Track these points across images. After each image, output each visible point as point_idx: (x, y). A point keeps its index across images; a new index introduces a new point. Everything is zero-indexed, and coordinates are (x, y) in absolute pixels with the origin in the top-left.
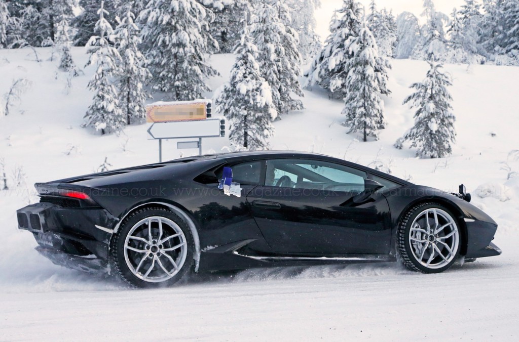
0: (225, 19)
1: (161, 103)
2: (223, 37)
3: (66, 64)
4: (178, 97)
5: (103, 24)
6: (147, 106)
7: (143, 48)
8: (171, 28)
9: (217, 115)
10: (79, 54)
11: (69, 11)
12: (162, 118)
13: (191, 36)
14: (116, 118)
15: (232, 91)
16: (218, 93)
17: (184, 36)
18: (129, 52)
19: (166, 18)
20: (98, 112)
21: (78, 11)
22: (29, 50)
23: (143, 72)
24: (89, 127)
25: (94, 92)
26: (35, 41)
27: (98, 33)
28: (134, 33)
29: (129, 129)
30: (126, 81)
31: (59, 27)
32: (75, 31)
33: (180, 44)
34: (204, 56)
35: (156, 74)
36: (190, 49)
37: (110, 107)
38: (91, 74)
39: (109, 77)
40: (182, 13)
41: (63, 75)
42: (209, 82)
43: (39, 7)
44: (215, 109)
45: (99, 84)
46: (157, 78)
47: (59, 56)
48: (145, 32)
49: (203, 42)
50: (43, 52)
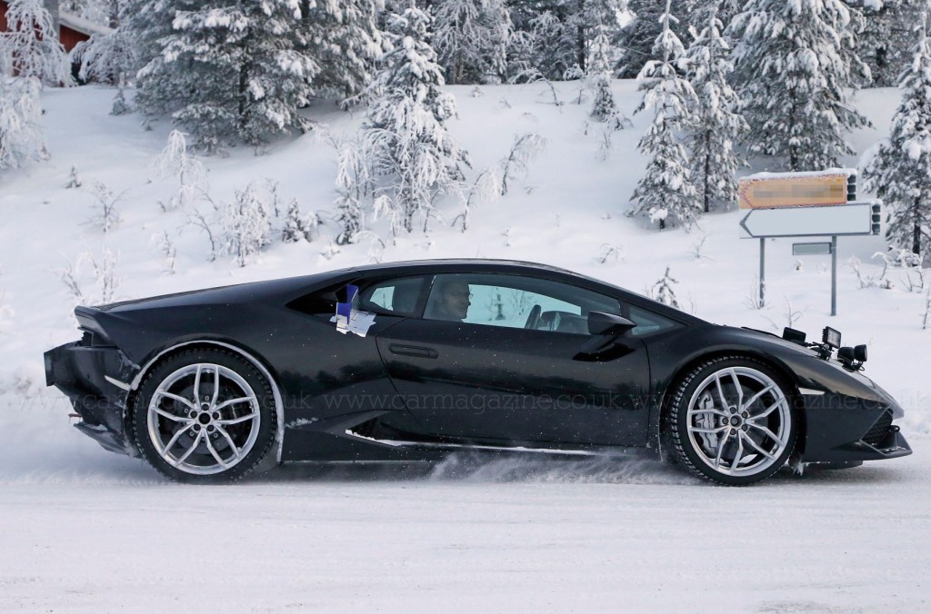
0: (885, 25)
1: (765, 175)
2: (880, 58)
3: (602, 109)
4: (795, 164)
5: (669, 39)
6: (742, 179)
7: (735, 79)
8: (786, 44)
9: (866, 196)
10: (624, 92)
11: (611, 19)
12: (766, 201)
13: (821, 57)
14: (686, 201)
15: (894, 154)
16: (868, 158)
17: (810, 58)
18: (711, 87)
19: (778, 27)
20: (655, 189)
21: (625, 19)
22: (544, 85)
23: (734, 121)
24: (638, 215)
25: (649, 157)
26: (553, 71)
27: (660, 55)
28: (721, 54)
29: (707, 221)
30: (705, 136)
31: (593, 47)
32: (619, 53)
33: (802, 73)
34: (844, 92)
35: (756, 125)
36: (819, 81)
37: (676, 182)
38: (644, 125)
39: (675, 131)
40: (806, 17)
41: (597, 127)
42: (851, 137)
43: (561, 13)
44: (863, 185)
45: (658, 143)
46: (758, 133)
47: (592, 96)
48: (741, 52)
49: (842, 67)
50: (566, 90)
